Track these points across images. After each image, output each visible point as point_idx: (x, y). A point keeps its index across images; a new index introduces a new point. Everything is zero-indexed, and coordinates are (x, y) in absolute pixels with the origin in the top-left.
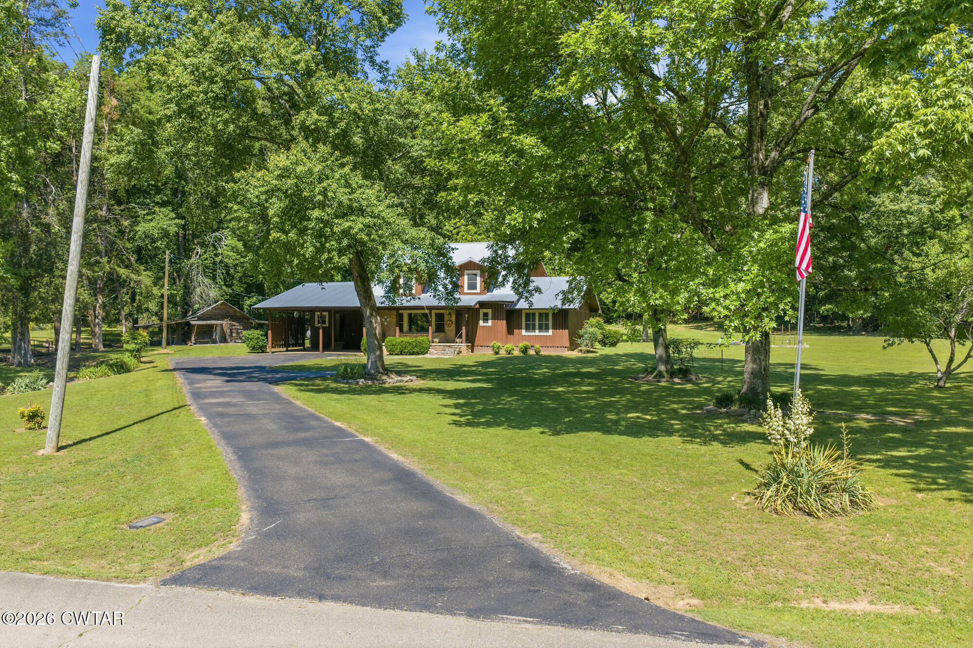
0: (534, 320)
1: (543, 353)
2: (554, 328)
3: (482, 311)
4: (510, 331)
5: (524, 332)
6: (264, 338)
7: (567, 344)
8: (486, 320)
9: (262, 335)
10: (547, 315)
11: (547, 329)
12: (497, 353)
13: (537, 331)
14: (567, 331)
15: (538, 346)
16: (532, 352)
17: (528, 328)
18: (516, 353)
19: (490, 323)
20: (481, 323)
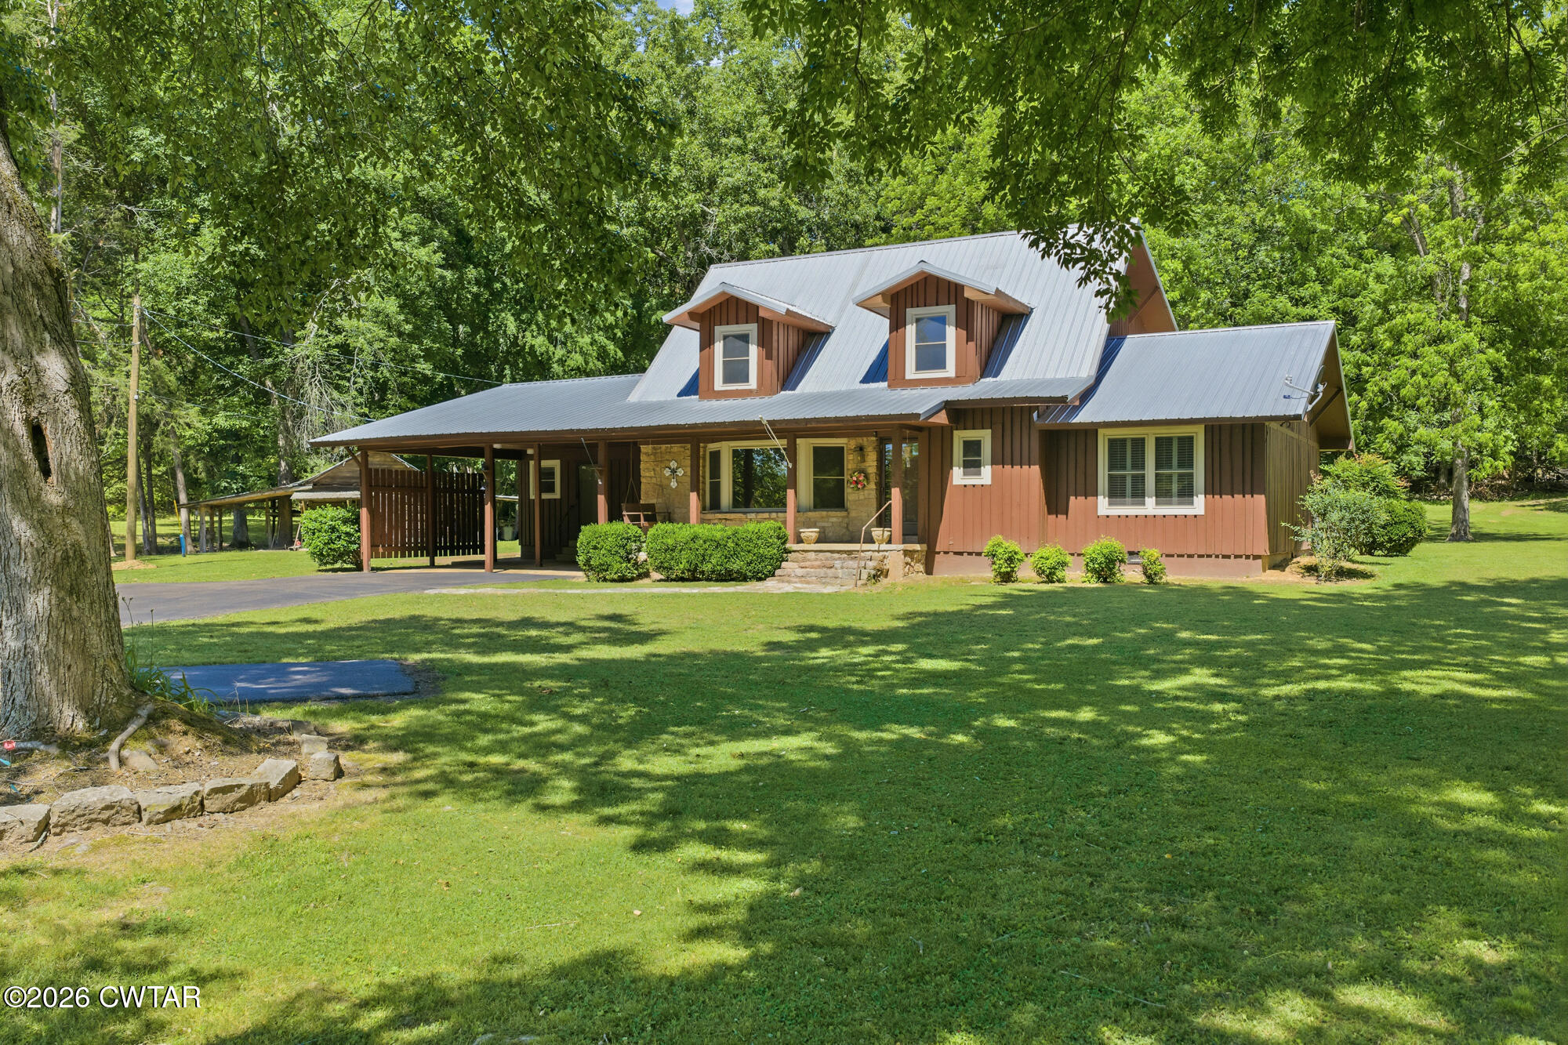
0: (1139, 463)
1: (1170, 578)
2: (1211, 490)
3: (960, 436)
4: (1055, 504)
5: (1103, 505)
6: (347, 529)
7: (1263, 548)
8: (972, 464)
10: (1187, 443)
11: (1186, 493)
12: (1007, 578)
13: (1150, 501)
14: (1260, 499)
15: (1155, 553)
16: (1131, 574)
17: (1116, 492)
18: (1076, 577)
19: (986, 475)
20: (958, 476)
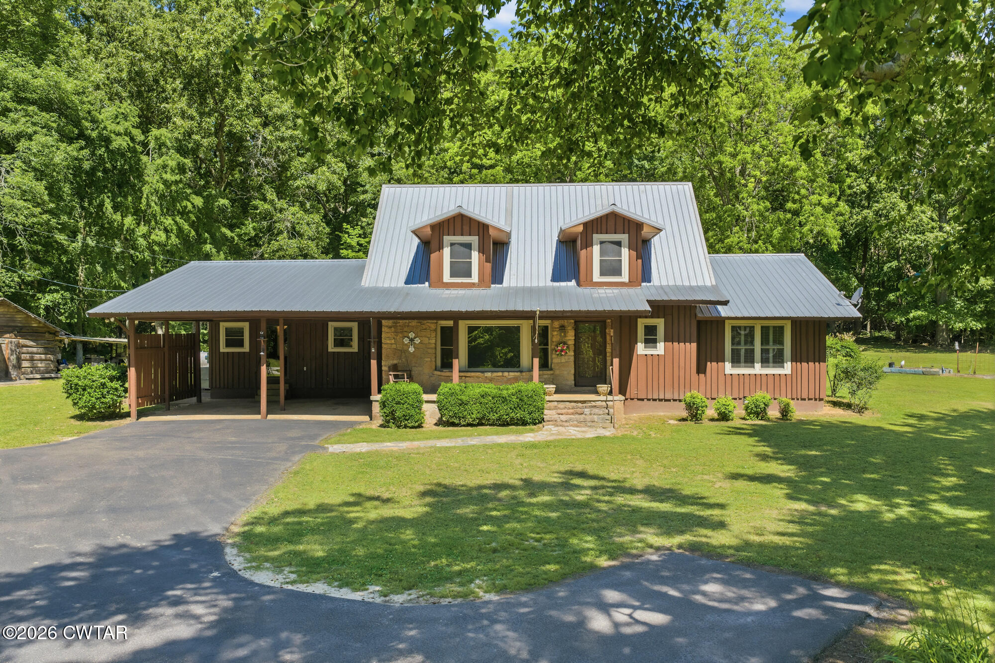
0: (750, 343)
1: (799, 415)
2: (795, 359)
3: (642, 323)
5: (728, 368)
6: (116, 384)
8: (651, 341)
9: (112, 379)
10: (780, 331)
11: (779, 360)
13: (758, 365)
14: (823, 365)
17: (736, 361)
19: (660, 348)
20: (641, 349)
